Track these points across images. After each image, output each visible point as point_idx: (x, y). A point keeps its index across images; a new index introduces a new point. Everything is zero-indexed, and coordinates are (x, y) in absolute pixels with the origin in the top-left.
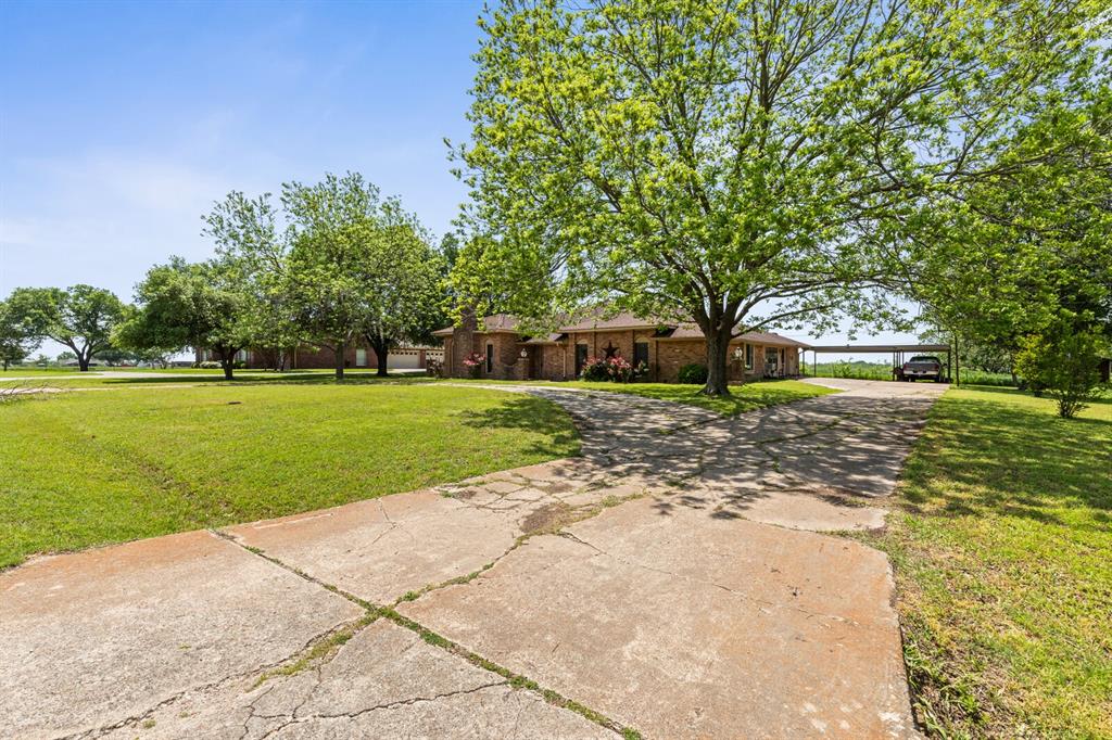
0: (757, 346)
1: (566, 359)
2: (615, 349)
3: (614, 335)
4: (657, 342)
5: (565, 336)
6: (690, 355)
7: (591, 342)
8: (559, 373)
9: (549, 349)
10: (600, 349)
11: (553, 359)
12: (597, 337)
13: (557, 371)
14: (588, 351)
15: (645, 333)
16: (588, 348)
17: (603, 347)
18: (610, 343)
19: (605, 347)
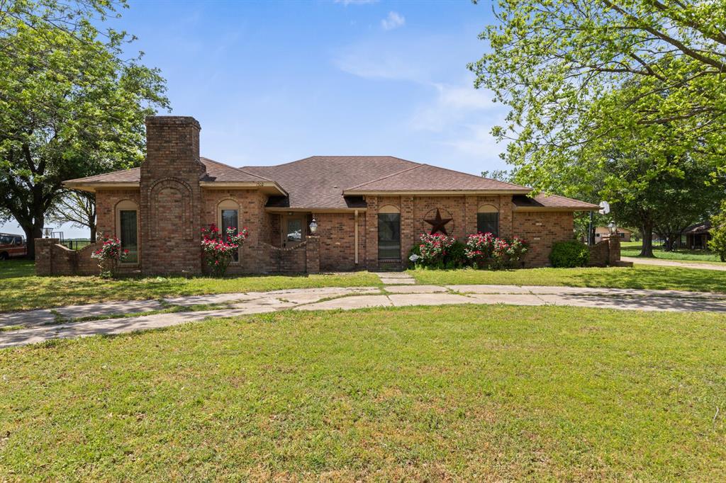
1: (363, 236)
2: (448, 221)
3: (445, 202)
4: (513, 213)
5: (351, 200)
6: (557, 229)
7: (407, 210)
8: (344, 258)
9: (325, 219)
10: (421, 221)
11: (332, 236)
12: (417, 201)
13: (341, 254)
14: (403, 223)
15: (494, 201)
16: (402, 219)
17: (426, 218)
18: (438, 213)
19: (430, 219)
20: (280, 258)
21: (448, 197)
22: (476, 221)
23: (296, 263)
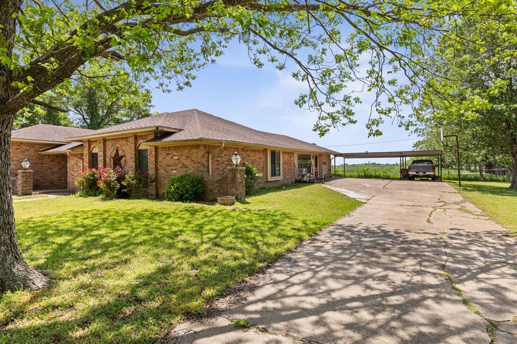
0: (284, 153)
3: (121, 142)
4: (156, 148)
6: (187, 162)
7: (100, 150)
9: (71, 158)
10: (110, 158)
11: (74, 169)
12: (106, 143)
15: (147, 138)
18: (117, 151)
19: (113, 156)
21: (122, 138)
22: (134, 156)
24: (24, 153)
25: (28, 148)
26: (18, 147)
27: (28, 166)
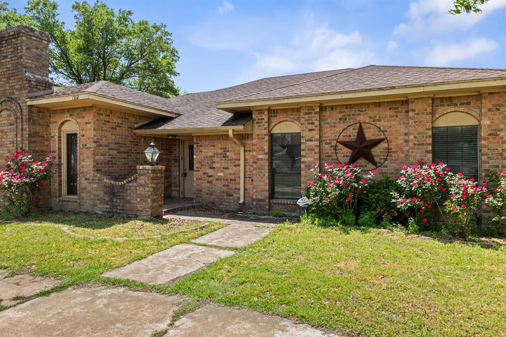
3: (374, 111)
5: (241, 115)
7: (310, 127)
8: (229, 195)
9: (207, 143)
10: (334, 143)
11: (215, 165)
12: (327, 113)
13: (225, 188)
14: (303, 146)
15: (468, 103)
16: (303, 140)
17: (341, 138)
18: (361, 130)
19: (347, 139)
20: (113, 193)
21: (378, 104)
22: (430, 140)
23: (129, 202)
24: (115, 132)
25: (120, 121)
26: (107, 119)
27: (156, 157)
